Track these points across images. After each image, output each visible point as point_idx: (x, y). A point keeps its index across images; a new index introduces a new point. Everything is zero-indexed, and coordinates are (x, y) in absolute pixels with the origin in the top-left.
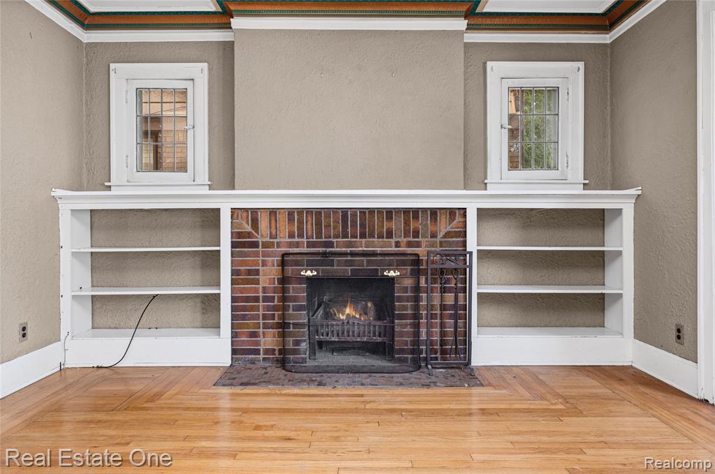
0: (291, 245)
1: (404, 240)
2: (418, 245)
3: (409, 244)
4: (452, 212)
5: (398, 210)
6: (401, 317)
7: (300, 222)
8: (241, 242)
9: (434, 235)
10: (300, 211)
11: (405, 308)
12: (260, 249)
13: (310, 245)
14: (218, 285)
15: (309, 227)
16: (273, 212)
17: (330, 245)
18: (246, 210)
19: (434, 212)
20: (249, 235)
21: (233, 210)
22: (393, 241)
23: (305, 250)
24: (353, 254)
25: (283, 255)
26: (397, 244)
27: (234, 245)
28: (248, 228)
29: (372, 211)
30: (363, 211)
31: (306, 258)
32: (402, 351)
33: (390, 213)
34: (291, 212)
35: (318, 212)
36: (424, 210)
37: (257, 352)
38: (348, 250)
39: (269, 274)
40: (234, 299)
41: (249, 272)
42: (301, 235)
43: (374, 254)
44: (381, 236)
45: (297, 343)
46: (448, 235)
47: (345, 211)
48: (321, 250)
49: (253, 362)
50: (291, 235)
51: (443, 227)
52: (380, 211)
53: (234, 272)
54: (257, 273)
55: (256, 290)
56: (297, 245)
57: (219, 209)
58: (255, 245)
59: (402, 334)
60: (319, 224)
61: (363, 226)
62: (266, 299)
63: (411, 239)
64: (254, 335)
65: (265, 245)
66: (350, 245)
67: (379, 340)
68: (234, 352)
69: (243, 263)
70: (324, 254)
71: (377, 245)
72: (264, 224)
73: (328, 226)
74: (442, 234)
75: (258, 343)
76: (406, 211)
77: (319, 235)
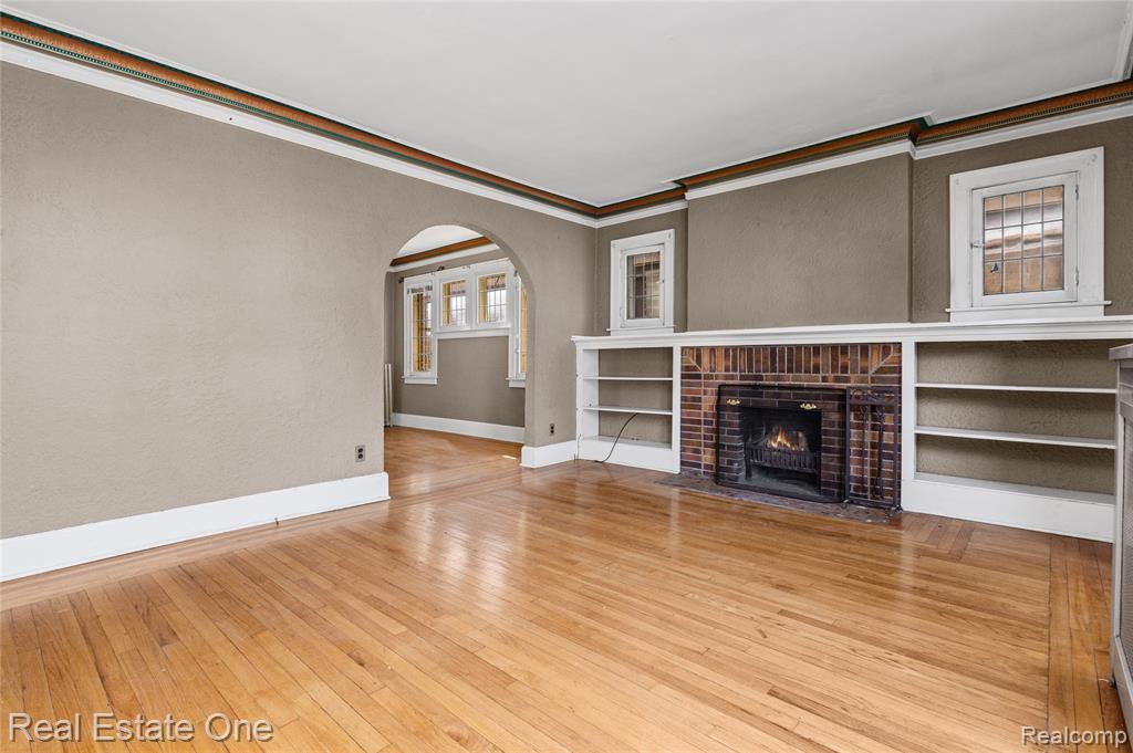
0: (726, 377)
1: (831, 375)
2: (847, 380)
3: (837, 379)
4: (885, 348)
5: (825, 347)
6: (828, 450)
7: (735, 357)
8: (689, 375)
9: (864, 371)
10: (735, 348)
11: (832, 442)
12: (702, 380)
13: (742, 378)
14: (670, 409)
15: (742, 362)
16: (713, 350)
17: (761, 378)
18: (692, 348)
19: (865, 348)
20: (694, 368)
21: (683, 348)
22: (820, 376)
23: (738, 382)
24: (780, 387)
25: (721, 386)
26: (825, 379)
27: (683, 376)
28: (694, 363)
29: (799, 347)
30: (790, 348)
31: (738, 389)
32: (828, 484)
33: (817, 349)
34: (727, 349)
35: (749, 349)
36: (854, 346)
37: (699, 466)
38: (777, 383)
39: (708, 401)
40: (683, 421)
41: (694, 399)
42: (735, 370)
43: (800, 388)
44: (807, 371)
45: (731, 463)
46: (881, 370)
47: (773, 348)
48: (752, 382)
49: (696, 473)
50: (727, 370)
51: (875, 363)
52: (807, 347)
53: (683, 399)
54: (699, 400)
55: (699, 415)
56: (732, 377)
57: (672, 348)
58: (698, 377)
59: (828, 467)
60: (750, 360)
61: (790, 361)
62: (706, 423)
63: (839, 374)
64: (697, 451)
65: (707, 377)
66: (778, 378)
67: (810, 471)
68: (682, 463)
69: (689, 392)
70: (754, 386)
71: (804, 380)
72: (705, 359)
73: (758, 361)
74: (874, 370)
75: (700, 459)
76: (834, 347)
77: (750, 370)
